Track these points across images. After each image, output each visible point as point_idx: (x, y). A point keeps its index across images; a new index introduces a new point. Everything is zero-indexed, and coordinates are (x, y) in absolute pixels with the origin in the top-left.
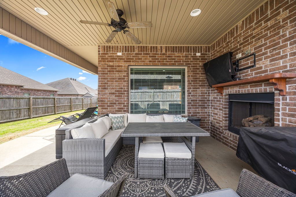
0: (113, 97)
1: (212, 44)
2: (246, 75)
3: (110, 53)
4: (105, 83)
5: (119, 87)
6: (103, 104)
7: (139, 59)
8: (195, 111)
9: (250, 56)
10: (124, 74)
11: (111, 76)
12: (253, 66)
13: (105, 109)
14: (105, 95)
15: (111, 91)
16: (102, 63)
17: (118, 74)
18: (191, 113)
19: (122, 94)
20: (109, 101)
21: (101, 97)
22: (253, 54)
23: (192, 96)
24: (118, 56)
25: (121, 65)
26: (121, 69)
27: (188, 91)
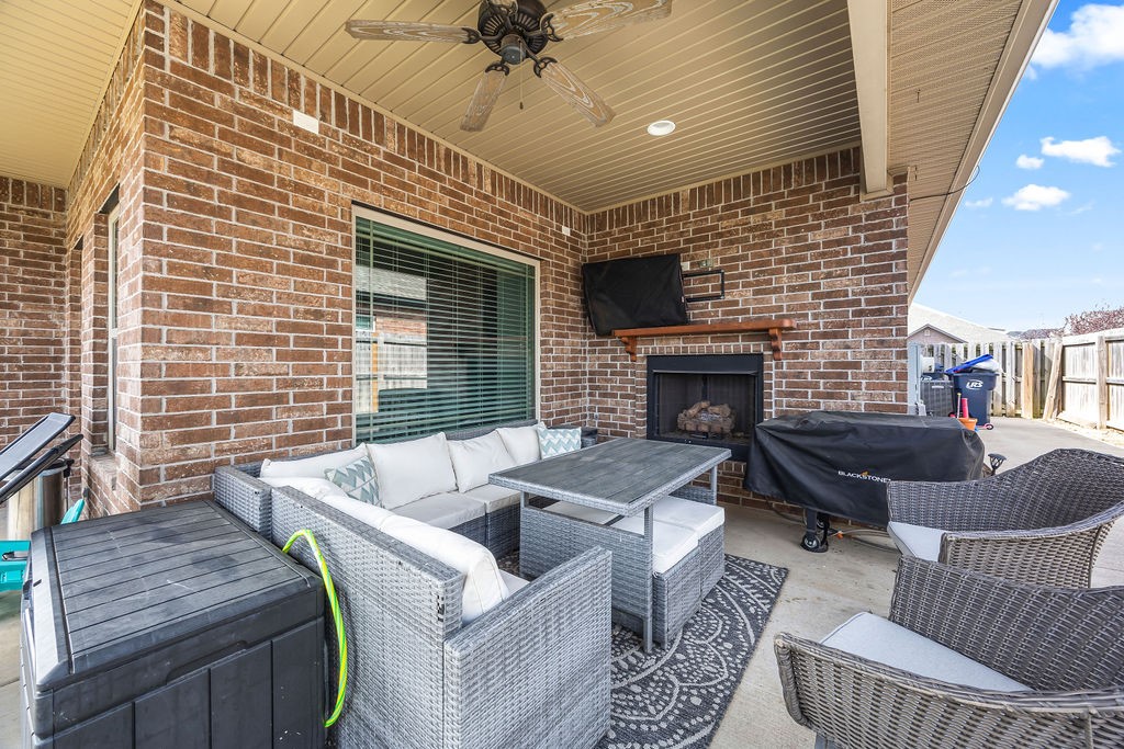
0: (269, 359)
1: (594, 212)
2: (702, 314)
3: (244, 92)
4: (208, 272)
5: (302, 307)
6: (189, 405)
7: (404, 186)
8: (561, 406)
9: (712, 272)
10: (328, 241)
11: (249, 234)
12: (718, 297)
13: (207, 436)
14: (201, 350)
15: (249, 323)
16: (182, 131)
17: (297, 230)
18: (551, 415)
19: (321, 343)
20: (240, 386)
21: (173, 358)
22: (718, 271)
23: (555, 359)
24: (297, 131)
25: (312, 183)
26: (314, 209)
27: (543, 343)
